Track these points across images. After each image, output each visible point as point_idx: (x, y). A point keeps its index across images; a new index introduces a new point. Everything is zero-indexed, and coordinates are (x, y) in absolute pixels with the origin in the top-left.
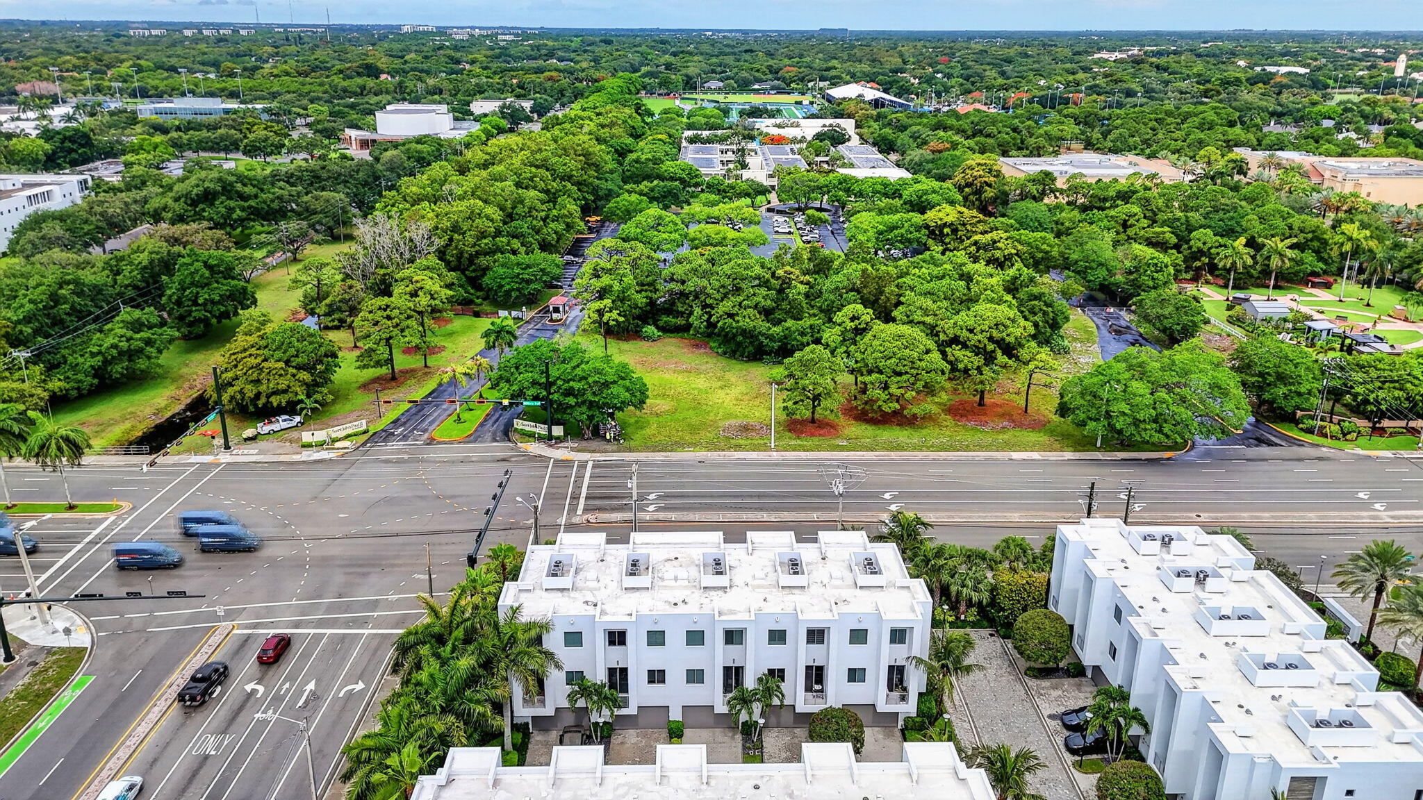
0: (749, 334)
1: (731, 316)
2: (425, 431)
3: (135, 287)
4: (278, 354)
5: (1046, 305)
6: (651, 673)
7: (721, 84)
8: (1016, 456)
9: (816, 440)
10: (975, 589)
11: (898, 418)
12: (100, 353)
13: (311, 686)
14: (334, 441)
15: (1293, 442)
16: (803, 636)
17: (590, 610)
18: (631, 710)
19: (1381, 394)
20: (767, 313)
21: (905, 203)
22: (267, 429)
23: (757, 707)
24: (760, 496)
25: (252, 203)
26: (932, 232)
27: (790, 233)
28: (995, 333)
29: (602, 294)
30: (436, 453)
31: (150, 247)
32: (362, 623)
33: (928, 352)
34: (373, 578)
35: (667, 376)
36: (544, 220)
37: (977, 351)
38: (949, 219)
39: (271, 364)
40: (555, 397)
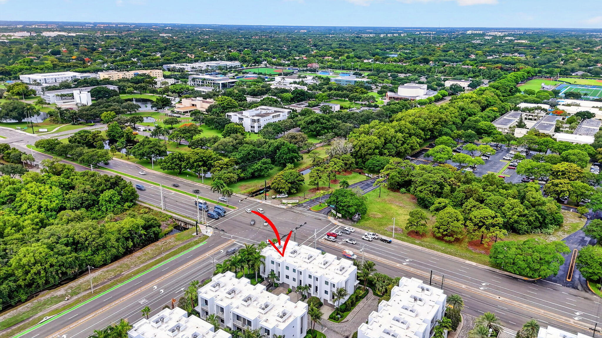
1: (421, 192)
2: (310, 207)
6: (286, 276)
9: (411, 239)
10: (382, 287)
12: (254, 169)
14: (288, 203)
16: (314, 278)
18: (280, 282)
22: (279, 197)
25: (323, 125)
27: (509, 160)
28: (483, 220)
30: (307, 213)
35: (393, 207)
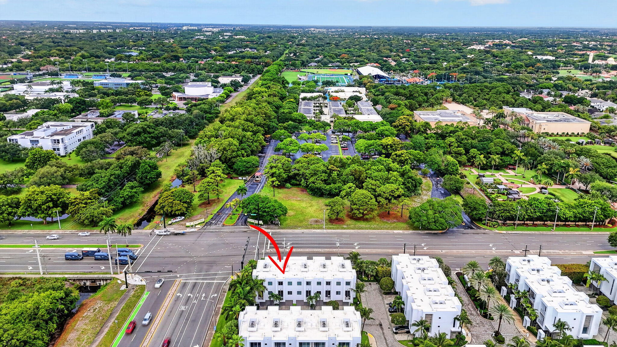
0: (319, 189)
1: (314, 183)
2: (221, 222)
3: (127, 173)
4: (178, 199)
5: (413, 180)
6: (289, 292)
7: (316, 64)
8: (395, 231)
9: (337, 226)
10: (372, 272)
11: (363, 218)
12: (123, 197)
13: (204, 295)
14: (196, 225)
15: (479, 228)
16: (325, 283)
17: (274, 277)
18: (284, 301)
19: (503, 214)
20: (325, 182)
21: (377, 134)
22: (174, 221)
23: (314, 300)
24: (319, 244)
25: (152, 135)
26: (384, 147)
27: (337, 143)
28: (392, 194)
29: (272, 175)
30: (226, 229)
31: (131, 160)
32: (214, 279)
33: (371, 199)
34: (214, 267)
35: (293, 202)
36: (252, 142)
37: (386, 199)
38: (390, 143)
39: (176, 202)
40: (260, 213)
